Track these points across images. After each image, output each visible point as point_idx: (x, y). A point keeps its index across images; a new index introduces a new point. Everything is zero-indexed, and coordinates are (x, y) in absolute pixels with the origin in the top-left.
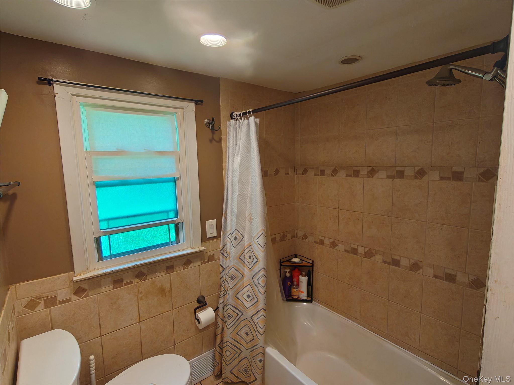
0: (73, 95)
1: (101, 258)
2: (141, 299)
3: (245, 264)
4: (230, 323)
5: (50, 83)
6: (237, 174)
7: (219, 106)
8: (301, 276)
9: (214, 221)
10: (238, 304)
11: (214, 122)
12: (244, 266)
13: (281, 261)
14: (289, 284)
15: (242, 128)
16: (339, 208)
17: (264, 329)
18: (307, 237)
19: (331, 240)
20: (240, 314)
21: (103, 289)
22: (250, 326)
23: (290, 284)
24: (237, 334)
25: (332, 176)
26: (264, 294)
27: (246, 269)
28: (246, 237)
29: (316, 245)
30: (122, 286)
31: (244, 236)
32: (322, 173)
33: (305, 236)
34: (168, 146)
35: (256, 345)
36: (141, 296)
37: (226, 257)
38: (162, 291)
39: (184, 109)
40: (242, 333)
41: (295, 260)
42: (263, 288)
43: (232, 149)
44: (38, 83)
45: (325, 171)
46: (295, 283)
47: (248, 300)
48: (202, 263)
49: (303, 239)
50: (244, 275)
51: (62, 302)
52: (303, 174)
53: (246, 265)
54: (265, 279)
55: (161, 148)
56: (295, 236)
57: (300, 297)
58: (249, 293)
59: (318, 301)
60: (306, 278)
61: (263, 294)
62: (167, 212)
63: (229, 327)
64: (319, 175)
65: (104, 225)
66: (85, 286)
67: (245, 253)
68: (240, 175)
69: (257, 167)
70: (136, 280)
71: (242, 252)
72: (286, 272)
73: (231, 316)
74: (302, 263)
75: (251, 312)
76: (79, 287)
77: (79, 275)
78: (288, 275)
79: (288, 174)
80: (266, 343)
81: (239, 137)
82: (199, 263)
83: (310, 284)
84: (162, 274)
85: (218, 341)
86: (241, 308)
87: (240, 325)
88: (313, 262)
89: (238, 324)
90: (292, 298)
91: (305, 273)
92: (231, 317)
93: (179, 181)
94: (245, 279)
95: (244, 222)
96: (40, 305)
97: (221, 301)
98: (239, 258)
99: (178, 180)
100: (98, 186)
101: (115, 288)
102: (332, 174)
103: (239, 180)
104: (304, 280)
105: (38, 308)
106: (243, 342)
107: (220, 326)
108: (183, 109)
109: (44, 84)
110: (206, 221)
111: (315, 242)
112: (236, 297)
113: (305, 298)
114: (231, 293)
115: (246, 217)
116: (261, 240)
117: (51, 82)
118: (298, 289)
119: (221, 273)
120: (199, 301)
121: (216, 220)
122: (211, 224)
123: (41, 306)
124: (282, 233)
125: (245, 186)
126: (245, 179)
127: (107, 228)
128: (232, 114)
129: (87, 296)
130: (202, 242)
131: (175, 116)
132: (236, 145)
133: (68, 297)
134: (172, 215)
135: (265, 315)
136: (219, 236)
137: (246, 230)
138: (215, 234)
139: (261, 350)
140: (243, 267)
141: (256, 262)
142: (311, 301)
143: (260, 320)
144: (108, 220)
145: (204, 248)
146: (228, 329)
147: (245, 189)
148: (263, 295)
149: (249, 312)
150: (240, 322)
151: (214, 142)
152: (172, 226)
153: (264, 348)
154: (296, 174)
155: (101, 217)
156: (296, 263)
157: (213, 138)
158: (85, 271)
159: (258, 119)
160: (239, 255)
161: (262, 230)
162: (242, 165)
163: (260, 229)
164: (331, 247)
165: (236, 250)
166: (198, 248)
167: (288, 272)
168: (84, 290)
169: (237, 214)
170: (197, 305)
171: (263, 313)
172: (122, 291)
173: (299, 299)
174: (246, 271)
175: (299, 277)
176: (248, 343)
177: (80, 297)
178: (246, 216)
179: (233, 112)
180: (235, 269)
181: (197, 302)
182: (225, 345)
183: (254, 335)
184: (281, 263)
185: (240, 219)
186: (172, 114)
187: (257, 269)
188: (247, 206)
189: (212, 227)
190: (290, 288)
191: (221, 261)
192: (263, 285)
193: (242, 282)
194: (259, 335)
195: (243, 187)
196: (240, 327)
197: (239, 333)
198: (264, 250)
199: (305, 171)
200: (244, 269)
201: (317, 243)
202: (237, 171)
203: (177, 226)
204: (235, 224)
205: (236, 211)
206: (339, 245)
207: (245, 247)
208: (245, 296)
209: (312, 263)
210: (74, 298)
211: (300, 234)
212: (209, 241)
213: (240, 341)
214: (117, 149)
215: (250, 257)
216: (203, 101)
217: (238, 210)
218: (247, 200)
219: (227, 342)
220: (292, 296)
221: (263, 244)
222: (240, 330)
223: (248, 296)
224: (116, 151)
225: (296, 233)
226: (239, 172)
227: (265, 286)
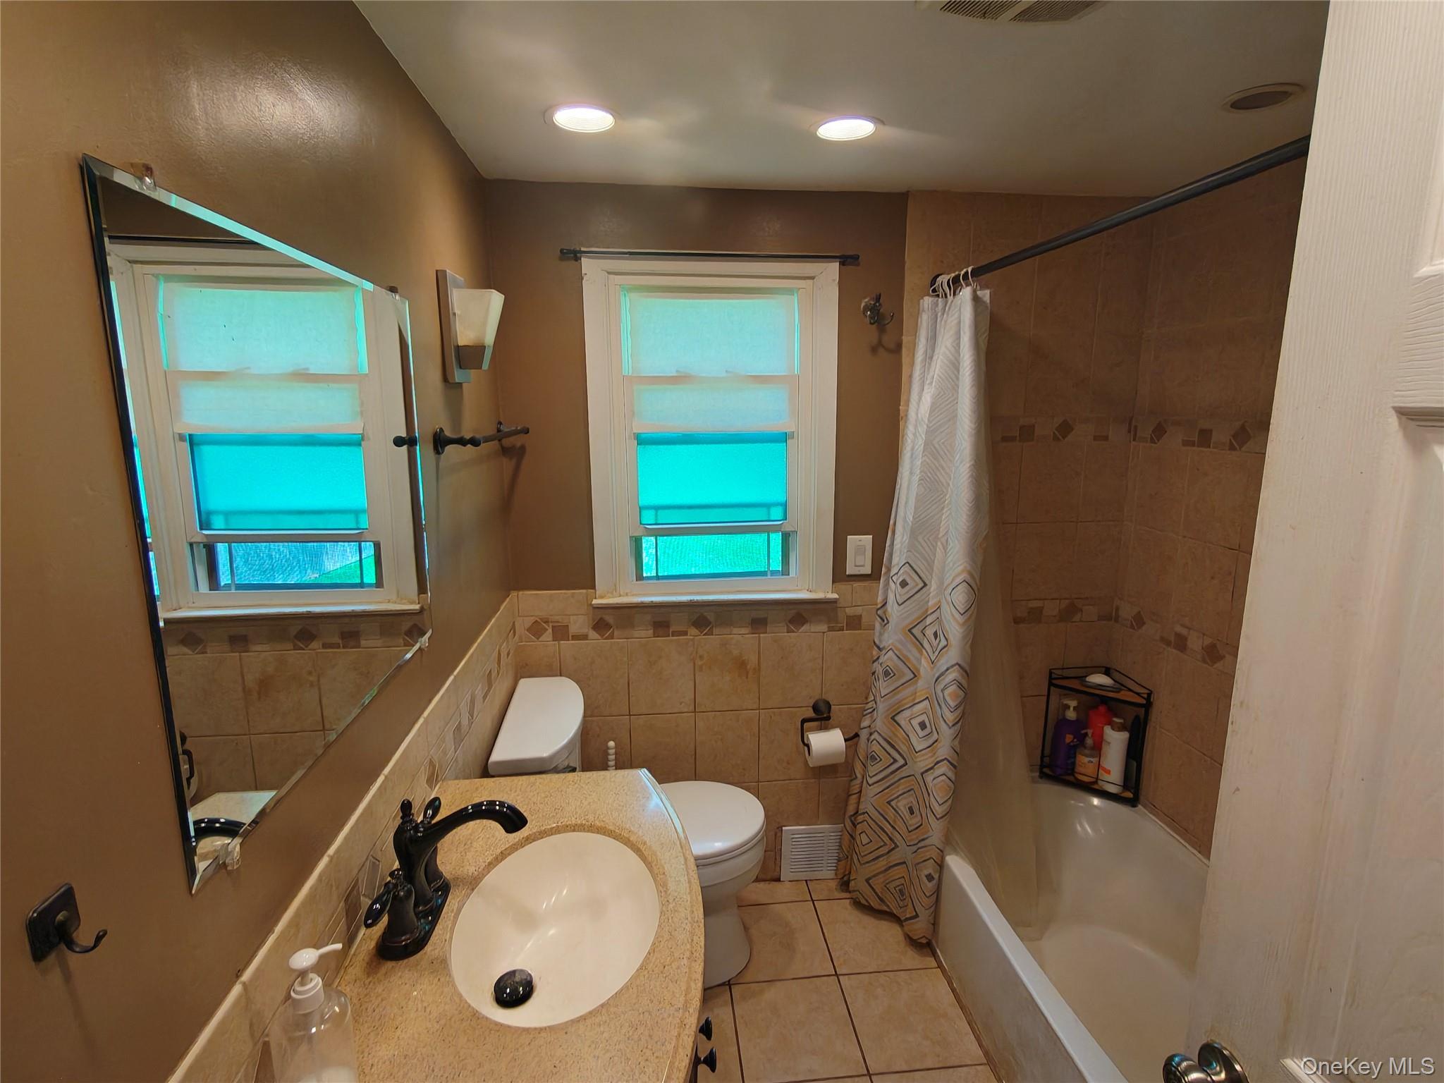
0: (609, 273)
1: (640, 577)
2: (701, 670)
3: (925, 649)
4: (875, 773)
5: (575, 256)
6: (922, 429)
7: (903, 263)
8: (1109, 727)
9: (867, 539)
10: (897, 736)
11: (880, 305)
12: (921, 653)
13: (1051, 673)
14: (1069, 738)
15: (948, 315)
16: (1239, 546)
17: (946, 806)
18: (1144, 623)
19: (1208, 641)
20: (901, 762)
21: (636, 633)
22: (919, 794)
23: (1072, 741)
24: (889, 803)
25: (1232, 448)
26: (953, 725)
27: (923, 661)
28: (933, 586)
29: (1164, 649)
30: (669, 636)
31: (927, 583)
32: (1205, 438)
33: (1139, 621)
34: (773, 364)
35: (923, 840)
36: (700, 663)
37: (884, 621)
38: (741, 665)
39: (815, 280)
40: (902, 805)
41: (1099, 679)
42: (952, 710)
43: (920, 370)
44: (561, 259)
45: (1214, 433)
46: (1089, 741)
47: (921, 733)
48: (831, 629)
49: (1132, 627)
50: (919, 674)
51: (575, 637)
52: (1152, 441)
53: (927, 652)
54: (961, 693)
55: (761, 368)
56: (1111, 617)
57: (1100, 782)
58: (924, 717)
59: (1154, 809)
60: (1124, 736)
61: (951, 725)
62: (768, 506)
63: (871, 781)
64: (1193, 445)
65: (648, 517)
66: (610, 619)
67: (927, 624)
68: (931, 432)
69: (967, 415)
70: (693, 631)
71: (918, 618)
72: (1068, 707)
73: (876, 759)
74: (1118, 692)
75: (923, 762)
76: (601, 619)
77: (602, 597)
78: (1071, 715)
79: (1106, 438)
80: (949, 842)
81: (939, 340)
82: (824, 627)
83: (1135, 753)
84: (743, 631)
85: (851, 809)
86: (904, 748)
87: (898, 787)
88: (1149, 695)
89: (892, 781)
90: (1076, 778)
91: (1121, 721)
92: (877, 761)
93: (795, 441)
94: (921, 684)
95: (932, 548)
96: (548, 632)
97: (865, 723)
98: (910, 631)
99: (793, 438)
100: (641, 441)
101: (656, 635)
102: (1231, 443)
103: (924, 446)
104: (1116, 741)
105: (543, 638)
106: (900, 825)
107: (856, 777)
108: (812, 278)
109: (568, 259)
110: (849, 537)
111: (1162, 639)
112: (893, 718)
113: (1112, 789)
114: (882, 707)
115: (940, 536)
116: (960, 597)
117: (578, 255)
118: (1095, 760)
119: (874, 662)
120: (815, 708)
121: (871, 536)
122: (860, 546)
123: (548, 636)
124: (1067, 601)
125: (942, 462)
126: (943, 443)
127: (654, 522)
128: (933, 281)
129: (611, 637)
130: (833, 582)
131: (795, 295)
132: (931, 358)
133: (585, 631)
134: (777, 513)
135: (950, 774)
136: (875, 575)
137: (935, 569)
138: (867, 570)
139: (934, 853)
140: (918, 655)
141: (945, 647)
142: (1133, 802)
143: (939, 783)
144: (657, 508)
145: (835, 596)
146: (870, 786)
147: (943, 469)
148: (950, 728)
149: (920, 761)
150: (899, 780)
151: (881, 350)
152: (776, 538)
153: (941, 851)
154: (1134, 440)
155: (643, 502)
156: (1100, 687)
157: (880, 344)
158: (612, 593)
159: (987, 292)
160: (909, 624)
161: (963, 571)
162: (936, 411)
163: (961, 568)
164: (1204, 661)
165: (903, 611)
166: (826, 592)
167: (1072, 709)
168: (608, 626)
169: (912, 527)
170: (811, 714)
171: (948, 770)
172: (666, 644)
173: (1095, 787)
174: (924, 666)
175: (1103, 728)
176: (912, 831)
177: (602, 636)
178: (938, 534)
179: (938, 276)
180: (897, 656)
181: (812, 710)
182: (860, 818)
183: (924, 815)
184: (1051, 678)
185: (920, 539)
186: (789, 291)
187: (943, 664)
188: (944, 511)
189: (860, 550)
190: (1072, 751)
191: (877, 634)
192: (952, 704)
193: (911, 690)
194: (932, 819)
195: (934, 464)
196: (898, 791)
197: (892, 803)
198: (964, 620)
199: (1159, 431)
200: (919, 661)
201: (1168, 643)
202: (922, 423)
203: (786, 537)
204: (906, 551)
205: (911, 519)
206: (1227, 656)
207: (927, 610)
208: (915, 722)
209: (1145, 696)
210: (593, 634)
211: (1127, 612)
212: (851, 583)
213: (895, 821)
214: (677, 371)
215: (936, 635)
216: (859, 256)
217: (917, 518)
218: (946, 495)
219: (864, 813)
220: (1076, 775)
221: (963, 607)
222: (898, 797)
223: (923, 725)
224: (675, 374)
225: (1117, 609)
226: (925, 426)
227: (957, 707)
